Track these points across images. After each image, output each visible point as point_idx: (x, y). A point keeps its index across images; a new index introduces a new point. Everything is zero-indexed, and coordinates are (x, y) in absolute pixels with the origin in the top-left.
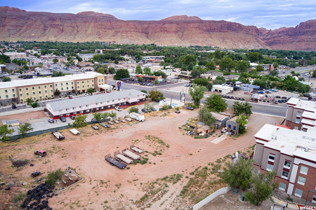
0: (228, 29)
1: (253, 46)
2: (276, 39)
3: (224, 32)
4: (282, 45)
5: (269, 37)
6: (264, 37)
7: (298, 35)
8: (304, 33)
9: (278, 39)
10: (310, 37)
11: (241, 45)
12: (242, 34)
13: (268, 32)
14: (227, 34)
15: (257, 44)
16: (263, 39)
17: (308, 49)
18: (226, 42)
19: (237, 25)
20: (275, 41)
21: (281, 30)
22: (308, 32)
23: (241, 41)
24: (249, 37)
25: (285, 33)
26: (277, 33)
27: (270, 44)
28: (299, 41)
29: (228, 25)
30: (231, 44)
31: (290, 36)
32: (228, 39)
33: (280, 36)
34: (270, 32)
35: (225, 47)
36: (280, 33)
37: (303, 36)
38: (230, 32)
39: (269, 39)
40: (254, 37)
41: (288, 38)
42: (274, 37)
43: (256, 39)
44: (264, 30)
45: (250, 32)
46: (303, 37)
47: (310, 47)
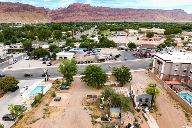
0: (24, 10)
1: (44, 21)
2: (57, 16)
3: (22, 12)
4: (62, 19)
5: (53, 14)
6: (50, 14)
7: (70, 12)
8: (73, 11)
9: (59, 15)
10: (76, 13)
11: (36, 20)
12: (35, 13)
13: (51, 11)
14: (24, 13)
15: (47, 20)
16: (50, 16)
17: (77, 21)
18: (25, 20)
19: (30, 7)
20: (57, 17)
21: (59, 10)
22: (75, 10)
23: (36, 18)
24: (40, 15)
25: (62, 12)
26: (58, 12)
27: (55, 19)
28: (71, 16)
29: (23, 6)
30: (29, 20)
31: (66, 13)
32: (26, 17)
33: (60, 14)
34: (53, 11)
35: (26, 23)
36: (59, 11)
37: (73, 13)
38: (26, 12)
39: (53, 16)
40: (44, 15)
41: (65, 15)
42: (56, 14)
43: (46, 16)
44: (49, 10)
45: (41, 11)
46: (73, 14)
47: (78, 19)
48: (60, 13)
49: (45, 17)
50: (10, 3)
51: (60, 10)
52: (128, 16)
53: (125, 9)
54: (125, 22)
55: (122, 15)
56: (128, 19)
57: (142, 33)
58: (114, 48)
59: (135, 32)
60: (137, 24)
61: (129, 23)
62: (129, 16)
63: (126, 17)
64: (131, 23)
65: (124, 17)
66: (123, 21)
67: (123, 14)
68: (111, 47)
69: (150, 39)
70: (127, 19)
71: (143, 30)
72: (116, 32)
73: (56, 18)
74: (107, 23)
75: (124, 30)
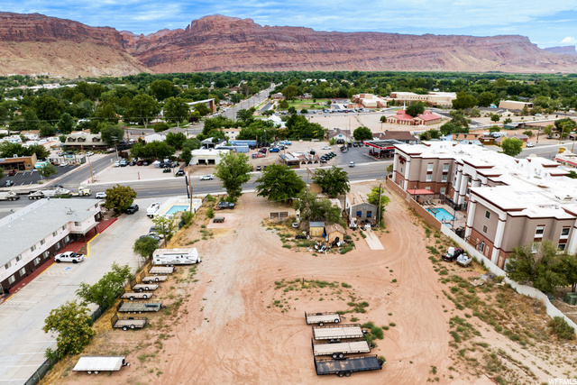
0: (55, 35)
1: (118, 69)
2: (156, 53)
3: (48, 41)
4: (170, 65)
5: (142, 49)
6: (134, 49)
7: (194, 44)
8: (202, 40)
9: (161, 52)
10: (213, 47)
11: (94, 68)
12: (88, 46)
13: (137, 39)
14: (56, 45)
15: (126, 65)
16: (134, 55)
17: (215, 68)
18: (58, 65)
19: (74, 26)
20: (156, 56)
21: (162, 35)
22: (208, 37)
23: (92, 60)
24: (106, 51)
25: (171, 41)
26: (156, 41)
27: (149, 63)
28: (198, 55)
29: (52, 24)
30: (71, 67)
31: (182, 45)
32: (62, 57)
33: (164, 47)
34: (142, 41)
35: (63, 75)
36: (160, 40)
37: (202, 45)
38: (62, 42)
39: (143, 54)
40: (116, 51)
41: (178, 51)
42: (153, 49)
43: (122, 55)
44: (131, 35)
45: (106, 40)
46: (203, 47)
47: (217, 65)
48: (163, 44)
49: (120, 57)
50: (12, 14)
51: (165, 37)
52: (366, 56)
53: (358, 34)
54: (355, 74)
55: (349, 52)
56: (367, 62)
57: (399, 103)
58: (320, 141)
59: (378, 102)
60: (389, 78)
61: (369, 76)
62: (370, 54)
63: (360, 56)
64: (375, 75)
65: (354, 57)
66: (351, 70)
67: (352, 47)
68: (315, 138)
69: (413, 119)
70: (363, 63)
71: (403, 95)
72: (329, 103)
73: (151, 61)
74: (305, 76)
75: (350, 97)
